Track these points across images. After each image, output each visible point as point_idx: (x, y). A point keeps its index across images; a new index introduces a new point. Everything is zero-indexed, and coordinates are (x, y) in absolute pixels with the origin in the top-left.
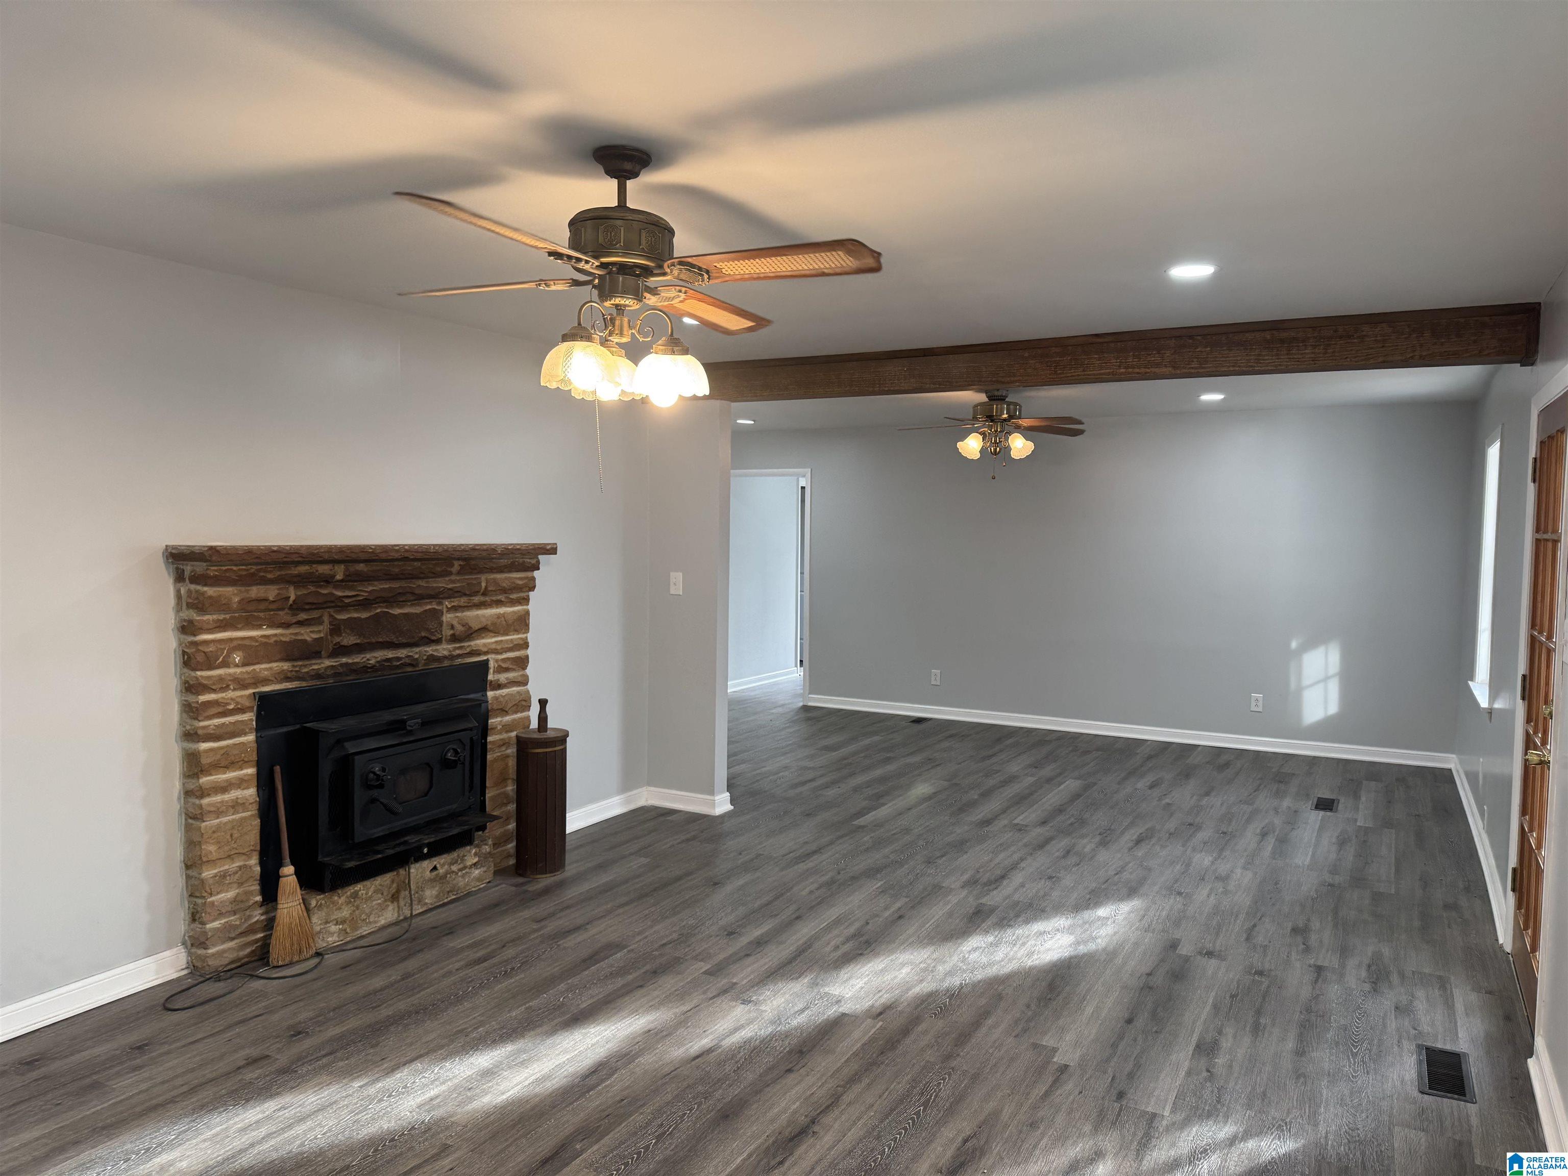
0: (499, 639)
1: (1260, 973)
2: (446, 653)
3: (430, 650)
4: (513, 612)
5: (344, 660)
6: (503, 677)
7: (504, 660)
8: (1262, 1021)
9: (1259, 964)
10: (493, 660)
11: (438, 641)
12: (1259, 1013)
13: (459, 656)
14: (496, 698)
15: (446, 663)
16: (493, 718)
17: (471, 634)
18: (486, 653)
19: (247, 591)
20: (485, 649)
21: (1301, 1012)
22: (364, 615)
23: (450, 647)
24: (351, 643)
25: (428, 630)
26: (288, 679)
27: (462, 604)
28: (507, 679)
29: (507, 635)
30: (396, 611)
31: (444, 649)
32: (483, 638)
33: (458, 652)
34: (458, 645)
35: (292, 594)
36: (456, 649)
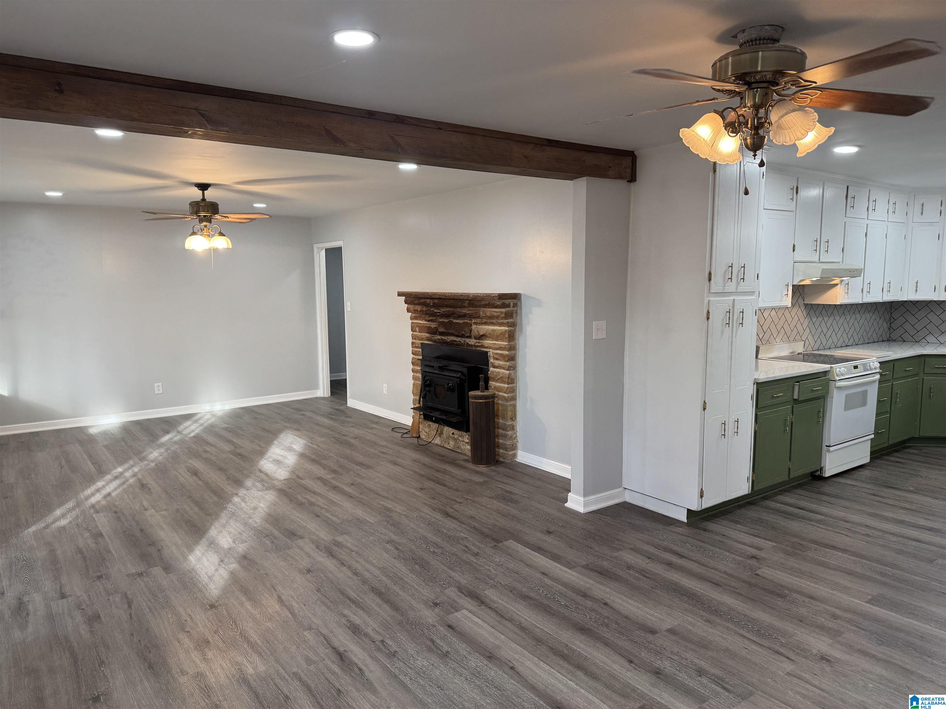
0: (495, 342)
1: (100, 577)
2: (473, 343)
3: (468, 340)
4: (501, 330)
5: (443, 338)
6: (497, 363)
7: (497, 354)
8: (79, 556)
9: (104, 582)
10: (491, 352)
11: (470, 337)
12: (84, 558)
13: (478, 346)
14: (493, 372)
15: (474, 348)
16: (491, 381)
17: (481, 337)
18: (489, 348)
19: (415, 307)
20: (486, 346)
21: (61, 567)
22: (446, 321)
23: (475, 341)
24: (442, 331)
25: (465, 331)
26: (428, 340)
27: (478, 322)
28: (499, 364)
29: (497, 341)
30: (455, 321)
31: (473, 342)
32: (487, 340)
33: (477, 344)
34: (478, 341)
35: (424, 309)
36: (477, 342)
